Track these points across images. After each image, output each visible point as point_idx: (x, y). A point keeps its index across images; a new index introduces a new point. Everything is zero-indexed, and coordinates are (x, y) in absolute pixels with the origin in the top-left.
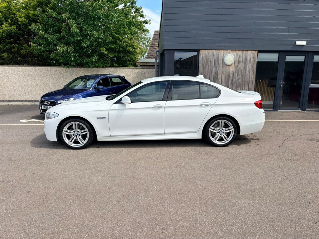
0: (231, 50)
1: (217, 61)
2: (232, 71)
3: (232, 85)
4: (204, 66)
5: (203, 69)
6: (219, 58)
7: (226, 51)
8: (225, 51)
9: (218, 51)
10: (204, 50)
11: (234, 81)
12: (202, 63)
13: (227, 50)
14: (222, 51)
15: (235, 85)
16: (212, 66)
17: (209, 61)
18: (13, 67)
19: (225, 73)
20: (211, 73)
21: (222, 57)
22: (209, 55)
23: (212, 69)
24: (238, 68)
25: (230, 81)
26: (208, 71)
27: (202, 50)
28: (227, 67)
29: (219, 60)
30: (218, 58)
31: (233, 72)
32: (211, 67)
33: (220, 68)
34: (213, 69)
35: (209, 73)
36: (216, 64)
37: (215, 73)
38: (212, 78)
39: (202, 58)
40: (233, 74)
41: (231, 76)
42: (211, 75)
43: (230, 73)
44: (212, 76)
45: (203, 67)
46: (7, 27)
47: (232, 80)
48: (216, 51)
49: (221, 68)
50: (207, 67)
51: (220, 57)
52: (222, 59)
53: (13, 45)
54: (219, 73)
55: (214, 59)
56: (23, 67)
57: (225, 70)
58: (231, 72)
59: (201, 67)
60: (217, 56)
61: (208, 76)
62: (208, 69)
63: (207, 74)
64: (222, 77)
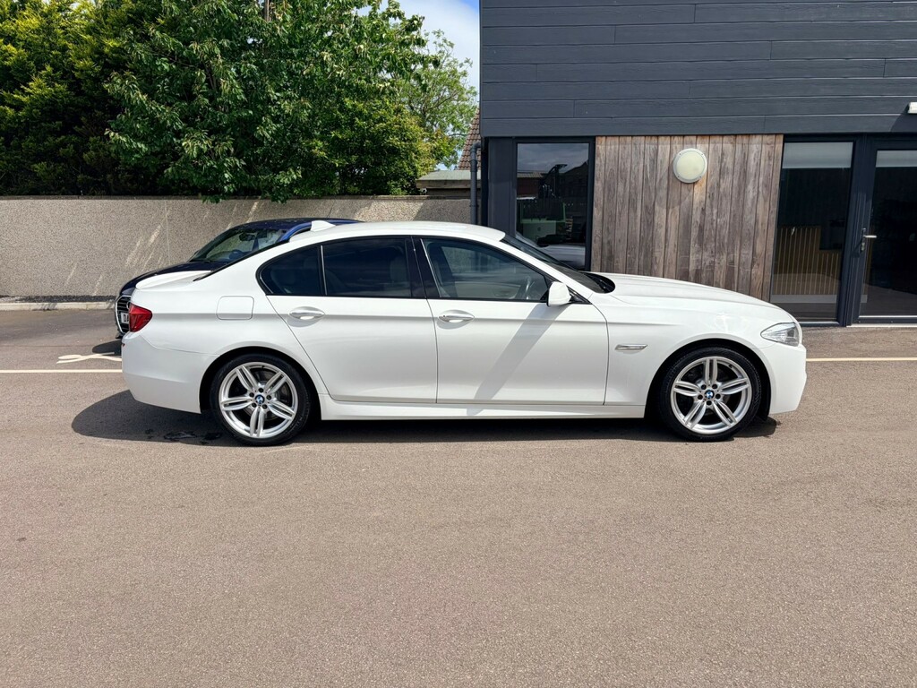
0: (697, 136)
1: (652, 170)
2: (701, 202)
3: (701, 244)
4: (609, 189)
5: (606, 195)
6: (659, 162)
7: (681, 139)
8: (676, 138)
9: (653, 138)
10: (609, 138)
11: (706, 234)
12: (602, 177)
13: (684, 136)
14: (668, 138)
15: (708, 246)
16: (635, 188)
17: (625, 170)
18: (65, 201)
19: (677, 208)
20: (631, 210)
21: (667, 157)
22: (626, 152)
23: (636, 194)
24: (719, 192)
25: (694, 233)
26: (623, 204)
27: (602, 136)
28: (684, 189)
29: (659, 168)
30: (654, 161)
31: (702, 204)
32: (632, 191)
33: (663, 193)
34: (639, 197)
35: (626, 207)
36: (647, 179)
37: (647, 207)
38: (636, 223)
39: (603, 162)
40: (703, 210)
41: (697, 217)
42: (632, 214)
43: (695, 207)
44: (636, 216)
45: (606, 189)
46: (41, 88)
47: (701, 229)
48: (648, 139)
49: (665, 192)
50: (621, 188)
51: (660, 158)
52: (666, 166)
53: (63, 137)
54: (657, 208)
55: (641, 165)
56: (90, 201)
57: (677, 199)
58: (695, 203)
59: (601, 189)
60: (652, 155)
61: (624, 218)
62: (624, 195)
63: (620, 214)
64: (669, 221)
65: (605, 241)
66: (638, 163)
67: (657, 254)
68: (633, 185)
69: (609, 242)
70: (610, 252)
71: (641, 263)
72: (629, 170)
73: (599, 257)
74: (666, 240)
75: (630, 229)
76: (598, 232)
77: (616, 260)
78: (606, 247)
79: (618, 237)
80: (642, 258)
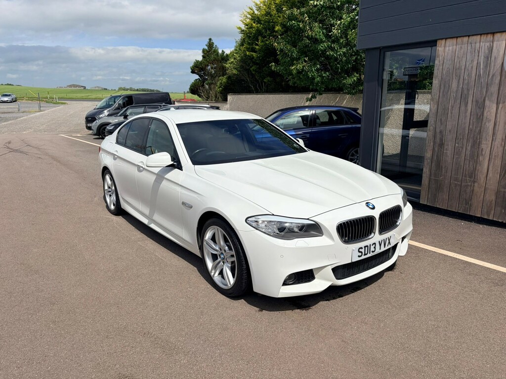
1: (486, 67)
4: (446, 85)
5: (442, 90)
6: (493, 58)
9: (489, 36)
10: (448, 41)
12: (439, 75)
14: (504, 34)
16: (468, 84)
17: (460, 68)
20: (463, 103)
21: (502, 53)
22: (462, 50)
23: (468, 90)
26: (455, 99)
27: (442, 39)
29: (492, 64)
30: (488, 57)
32: (465, 87)
33: (494, 89)
34: (471, 92)
35: (458, 101)
36: (479, 76)
37: (477, 101)
38: (466, 116)
39: (441, 62)
42: (463, 108)
44: (466, 110)
45: (442, 87)
48: (484, 38)
49: (496, 88)
50: (454, 85)
52: (499, 62)
54: (487, 103)
55: (475, 63)
59: (437, 86)
60: (487, 51)
61: (456, 111)
62: (457, 91)
63: (452, 107)
64: (498, 115)
65: (438, 131)
66: (472, 61)
67: (483, 146)
68: (466, 82)
69: (441, 132)
70: (441, 140)
71: (468, 153)
72: (463, 67)
73: (432, 144)
74: (494, 134)
75: (460, 121)
76: (433, 122)
77: (446, 147)
78: (438, 136)
79: (449, 127)
80: (469, 148)
